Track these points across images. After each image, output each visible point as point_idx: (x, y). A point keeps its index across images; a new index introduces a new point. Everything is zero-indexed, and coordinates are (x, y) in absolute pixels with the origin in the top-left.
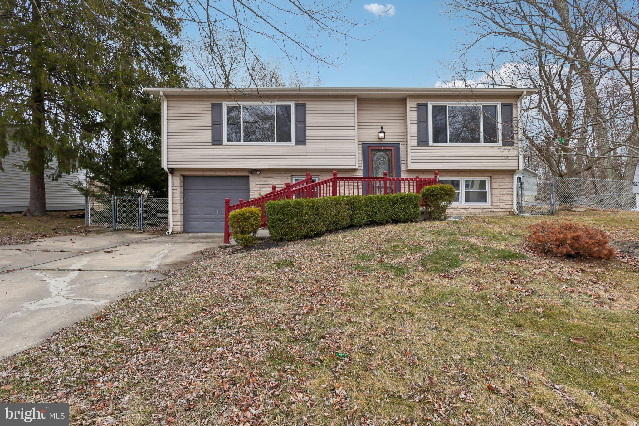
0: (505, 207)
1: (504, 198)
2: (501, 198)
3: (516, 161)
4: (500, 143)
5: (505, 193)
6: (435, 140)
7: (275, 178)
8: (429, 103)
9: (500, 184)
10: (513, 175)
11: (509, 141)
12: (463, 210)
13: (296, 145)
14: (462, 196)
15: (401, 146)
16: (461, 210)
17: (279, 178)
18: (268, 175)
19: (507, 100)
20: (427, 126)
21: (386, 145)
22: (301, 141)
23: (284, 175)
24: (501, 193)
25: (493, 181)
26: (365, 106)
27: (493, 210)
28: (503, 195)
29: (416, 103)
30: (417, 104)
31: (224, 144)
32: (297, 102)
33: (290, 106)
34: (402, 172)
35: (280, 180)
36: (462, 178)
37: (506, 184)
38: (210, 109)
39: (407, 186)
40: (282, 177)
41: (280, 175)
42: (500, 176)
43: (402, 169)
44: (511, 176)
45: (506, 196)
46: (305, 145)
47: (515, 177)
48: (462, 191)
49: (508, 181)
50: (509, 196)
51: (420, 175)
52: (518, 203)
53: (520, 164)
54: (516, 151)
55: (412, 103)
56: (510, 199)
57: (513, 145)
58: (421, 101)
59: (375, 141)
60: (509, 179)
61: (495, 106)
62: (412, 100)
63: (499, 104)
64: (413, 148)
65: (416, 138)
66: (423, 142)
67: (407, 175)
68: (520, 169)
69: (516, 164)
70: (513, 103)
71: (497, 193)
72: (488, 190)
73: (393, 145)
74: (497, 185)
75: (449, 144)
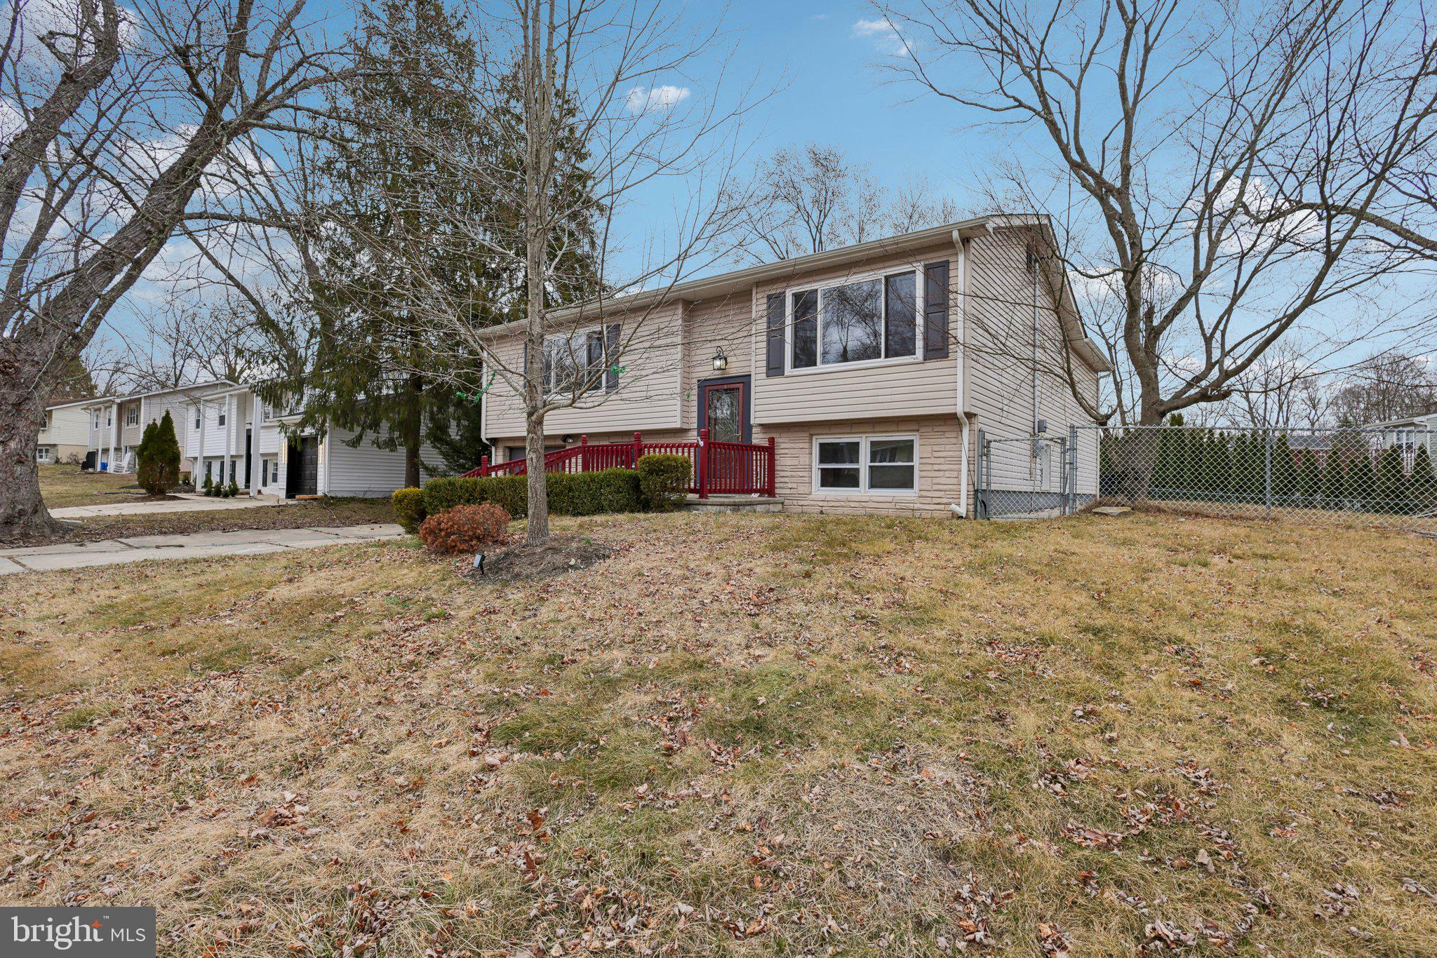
0: (945, 501)
1: (942, 480)
2: (935, 481)
3: (953, 394)
4: (920, 355)
5: (945, 467)
6: (796, 365)
9: (936, 448)
11: (938, 351)
13: (607, 393)
14: (864, 477)
16: (852, 504)
19: (939, 254)
20: (782, 336)
21: (730, 381)
22: (612, 387)
24: (936, 467)
25: (926, 442)
27: (917, 506)
28: (941, 474)
29: (766, 294)
30: (768, 296)
32: (610, 324)
34: (752, 430)
36: (864, 436)
37: (948, 447)
42: (936, 429)
44: (956, 428)
45: (947, 474)
46: (618, 392)
47: (966, 431)
48: (864, 464)
49: (954, 441)
50: (955, 474)
51: (784, 435)
52: (976, 491)
53: (960, 401)
54: (951, 371)
55: (759, 296)
56: (955, 481)
57: (946, 356)
58: (774, 290)
59: (717, 374)
60: (954, 435)
61: (914, 272)
62: (760, 289)
63: (919, 269)
64: (758, 383)
65: (764, 363)
66: (775, 369)
67: (761, 436)
68: (960, 410)
69: (951, 401)
70: (951, 259)
71: (929, 467)
72: (916, 463)
73: (745, 380)
74: (929, 449)
75: (820, 367)
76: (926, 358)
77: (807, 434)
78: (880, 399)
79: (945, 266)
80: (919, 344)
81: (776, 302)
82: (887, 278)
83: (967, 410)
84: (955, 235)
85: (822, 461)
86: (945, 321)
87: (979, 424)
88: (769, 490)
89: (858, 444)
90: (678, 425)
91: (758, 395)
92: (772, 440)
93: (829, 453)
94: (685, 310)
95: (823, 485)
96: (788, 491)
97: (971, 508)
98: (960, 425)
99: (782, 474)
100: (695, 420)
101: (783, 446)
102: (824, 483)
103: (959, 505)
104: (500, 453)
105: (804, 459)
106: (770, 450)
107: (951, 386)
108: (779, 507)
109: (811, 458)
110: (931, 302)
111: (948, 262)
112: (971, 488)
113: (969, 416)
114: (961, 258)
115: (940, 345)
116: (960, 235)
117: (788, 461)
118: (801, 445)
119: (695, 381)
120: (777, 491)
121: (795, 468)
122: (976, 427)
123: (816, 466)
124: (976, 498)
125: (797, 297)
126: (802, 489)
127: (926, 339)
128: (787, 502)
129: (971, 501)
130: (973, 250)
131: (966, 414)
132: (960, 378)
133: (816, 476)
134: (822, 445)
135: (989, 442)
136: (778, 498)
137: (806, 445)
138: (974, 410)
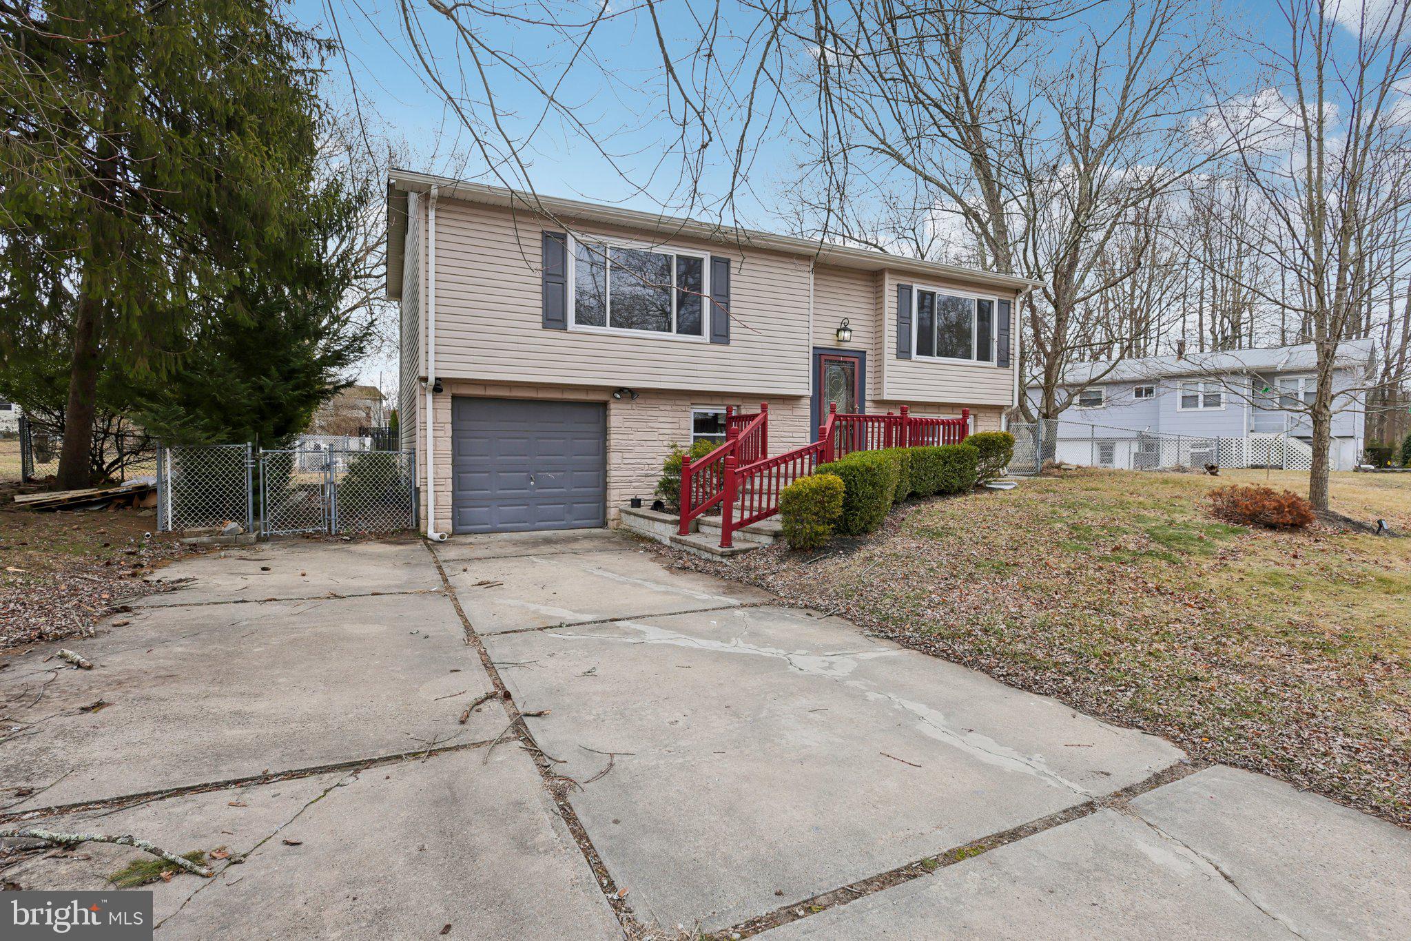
3: (1010, 393)
4: (994, 363)
6: (919, 353)
7: (662, 408)
8: (914, 286)
10: (1001, 413)
11: (1004, 362)
13: (712, 342)
15: (868, 357)
17: (669, 408)
18: (649, 401)
19: (1007, 294)
20: (910, 325)
21: (846, 354)
22: (721, 336)
23: (678, 402)
25: (979, 423)
29: (896, 283)
30: (898, 285)
31: (569, 329)
32: (714, 255)
33: (701, 260)
34: (867, 404)
35: (671, 414)
38: (539, 244)
39: (876, 430)
40: (675, 408)
41: (671, 402)
42: (987, 415)
43: (867, 398)
44: (998, 415)
46: (728, 343)
53: (1015, 398)
54: (1010, 377)
55: (892, 282)
58: (904, 281)
59: (831, 344)
61: (992, 302)
62: (892, 276)
63: (996, 301)
64: (890, 362)
65: (895, 345)
66: (903, 352)
69: (1010, 398)
70: (1012, 301)
73: (856, 354)
75: (937, 359)
76: (998, 366)
78: (974, 390)
79: (1008, 303)
80: (996, 354)
82: (978, 300)
86: (1008, 342)
91: (889, 374)
107: (1010, 387)
110: (1000, 327)
127: (998, 352)
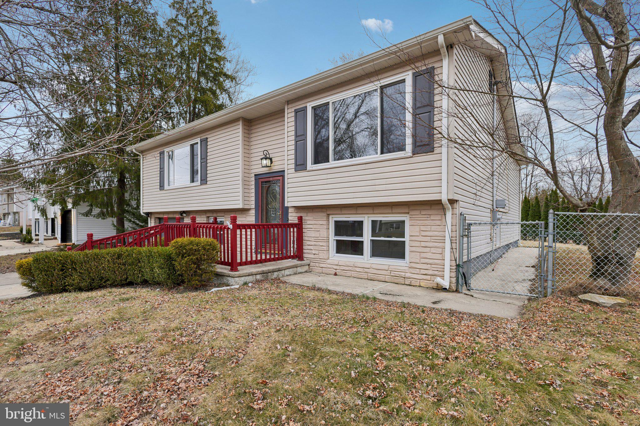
0: (430, 272)
1: (429, 255)
4: (409, 151)
5: (430, 244)
8: (308, 105)
9: (423, 228)
11: (424, 144)
12: (361, 270)
13: (201, 184)
14: (367, 248)
16: (358, 269)
20: (305, 140)
21: (274, 175)
22: (204, 179)
24: (423, 244)
26: (262, 125)
27: (408, 275)
28: (427, 250)
29: (293, 109)
30: (294, 111)
31: (165, 189)
32: (202, 138)
33: (198, 143)
36: (366, 216)
37: (433, 228)
38: (159, 157)
44: (439, 212)
45: (433, 250)
46: (206, 183)
47: (449, 214)
48: (367, 238)
49: (438, 223)
50: (440, 251)
51: (309, 214)
52: (458, 266)
53: (444, 189)
54: (437, 164)
55: (290, 111)
56: (439, 256)
57: (432, 150)
58: (299, 105)
59: (265, 170)
60: (439, 217)
61: (403, 81)
62: (290, 106)
63: (408, 77)
64: (290, 176)
65: (293, 161)
66: (300, 166)
67: (295, 214)
68: (444, 198)
69: (437, 190)
70: (436, 65)
71: (417, 244)
72: (407, 239)
73: (281, 174)
74: (417, 228)
75: (332, 163)
76: (415, 153)
77: (325, 214)
78: (377, 188)
79: (431, 72)
80: (409, 141)
81: (300, 114)
82: (382, 88)
83: (451, 197)
84: (441, 39)
85: (337, 234)
86: (431, 120)
87: (459, 208)
88: (299, 255)
89: (362, 222)
90: (240, 206)
91: (290, 185)
92: (300, 219)
93: (341, 228)
94: (244, 125)
95: (338, 252)
96: (312, 256)
97: (454, 280)
98: (444, 209)
99: (308, 243)
100: (253, 202)
101: (309, 222)
102: (339, 251)
103: (442, 277)
104: (153, 221)
105: (324, 233)
106: (299, 226)
107: (436, 176)
108: (306, 268)
109: (328, 232)
110: (418, 105)
111: (433, 68)
112: (454, 263)
113: (452, 202)
114: (445, 63)
115: (426, 140)
116: (445, 39)
117: (312, 234)
118: (321, 222)
119: (253, 175)
120: (305, 255)
121: (317, 239)
122: (457, 212)
123: (333, 239)
124: (457, 271)
125: (314, 108)
126: (322, 255)
127: (414, 136)
128: (312, 264)
129: (454, 274)
130: (455, 57)
131: (449, 200)
132: (444, 169)
133: (333, 246)
134: (336, 222)
135: (470, 225)
136: (306, 262)
137: (325, 222)
138: (456, 197)
